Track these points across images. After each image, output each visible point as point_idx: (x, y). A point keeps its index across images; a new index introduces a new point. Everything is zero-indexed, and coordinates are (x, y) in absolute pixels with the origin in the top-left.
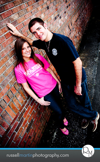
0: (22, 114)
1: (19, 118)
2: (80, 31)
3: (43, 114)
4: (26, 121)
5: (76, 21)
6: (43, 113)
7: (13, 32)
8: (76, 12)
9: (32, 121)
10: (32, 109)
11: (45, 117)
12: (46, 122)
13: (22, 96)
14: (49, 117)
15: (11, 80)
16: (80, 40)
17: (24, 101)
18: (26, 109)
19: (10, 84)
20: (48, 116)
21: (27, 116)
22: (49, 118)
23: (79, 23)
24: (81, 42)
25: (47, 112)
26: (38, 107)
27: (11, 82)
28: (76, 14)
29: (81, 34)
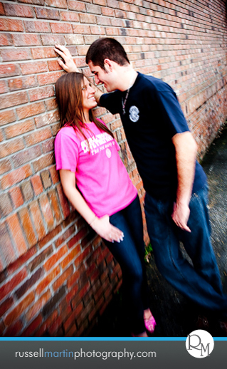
0: (42, 256)
1: (34, 264)
2: (203, 133)
3: (91, 287)
4: (46, 282)
5: (197, 109)
6: (92, 282)
7: (64, 63)
8: (198, 91)
9: (62, 291)
10: (70, 257)
11: (96, 298)
12: (97, 314)
13: (52, 206)
14: (107, 302)
15: (38, 159)
16: (202, 153)
17: (56, 223)
18: (55, 251)
19: (32, 167)
20: (105, 301)
21: (54, 271)
22: (105, 306)
23: (202, 117)
24: (204, 158)
25: (105, 285)
26: (83, 258)
27: (37, 163)
28: (198, 95)
29: (205, 142)
